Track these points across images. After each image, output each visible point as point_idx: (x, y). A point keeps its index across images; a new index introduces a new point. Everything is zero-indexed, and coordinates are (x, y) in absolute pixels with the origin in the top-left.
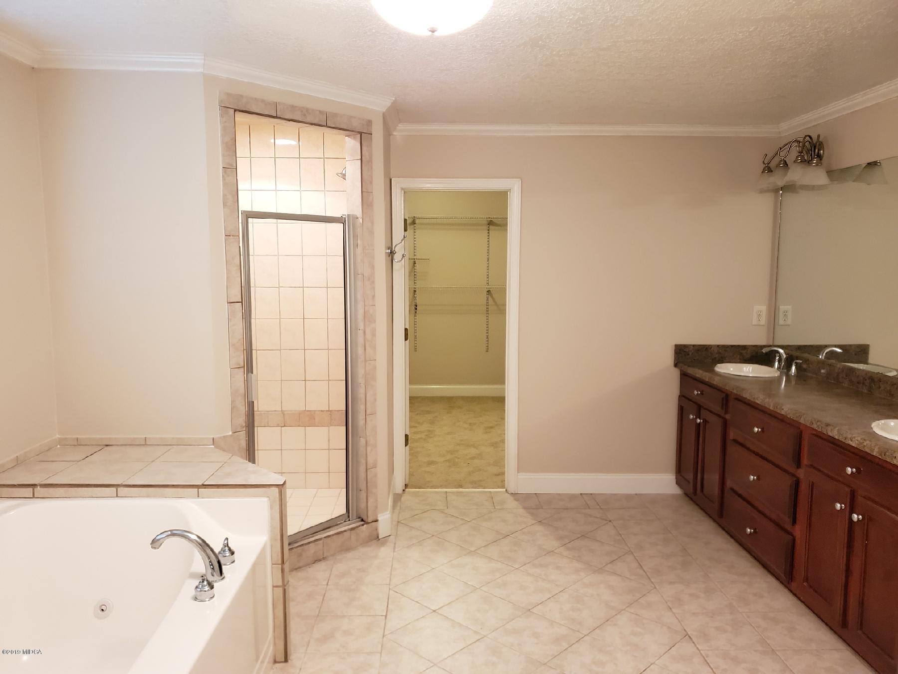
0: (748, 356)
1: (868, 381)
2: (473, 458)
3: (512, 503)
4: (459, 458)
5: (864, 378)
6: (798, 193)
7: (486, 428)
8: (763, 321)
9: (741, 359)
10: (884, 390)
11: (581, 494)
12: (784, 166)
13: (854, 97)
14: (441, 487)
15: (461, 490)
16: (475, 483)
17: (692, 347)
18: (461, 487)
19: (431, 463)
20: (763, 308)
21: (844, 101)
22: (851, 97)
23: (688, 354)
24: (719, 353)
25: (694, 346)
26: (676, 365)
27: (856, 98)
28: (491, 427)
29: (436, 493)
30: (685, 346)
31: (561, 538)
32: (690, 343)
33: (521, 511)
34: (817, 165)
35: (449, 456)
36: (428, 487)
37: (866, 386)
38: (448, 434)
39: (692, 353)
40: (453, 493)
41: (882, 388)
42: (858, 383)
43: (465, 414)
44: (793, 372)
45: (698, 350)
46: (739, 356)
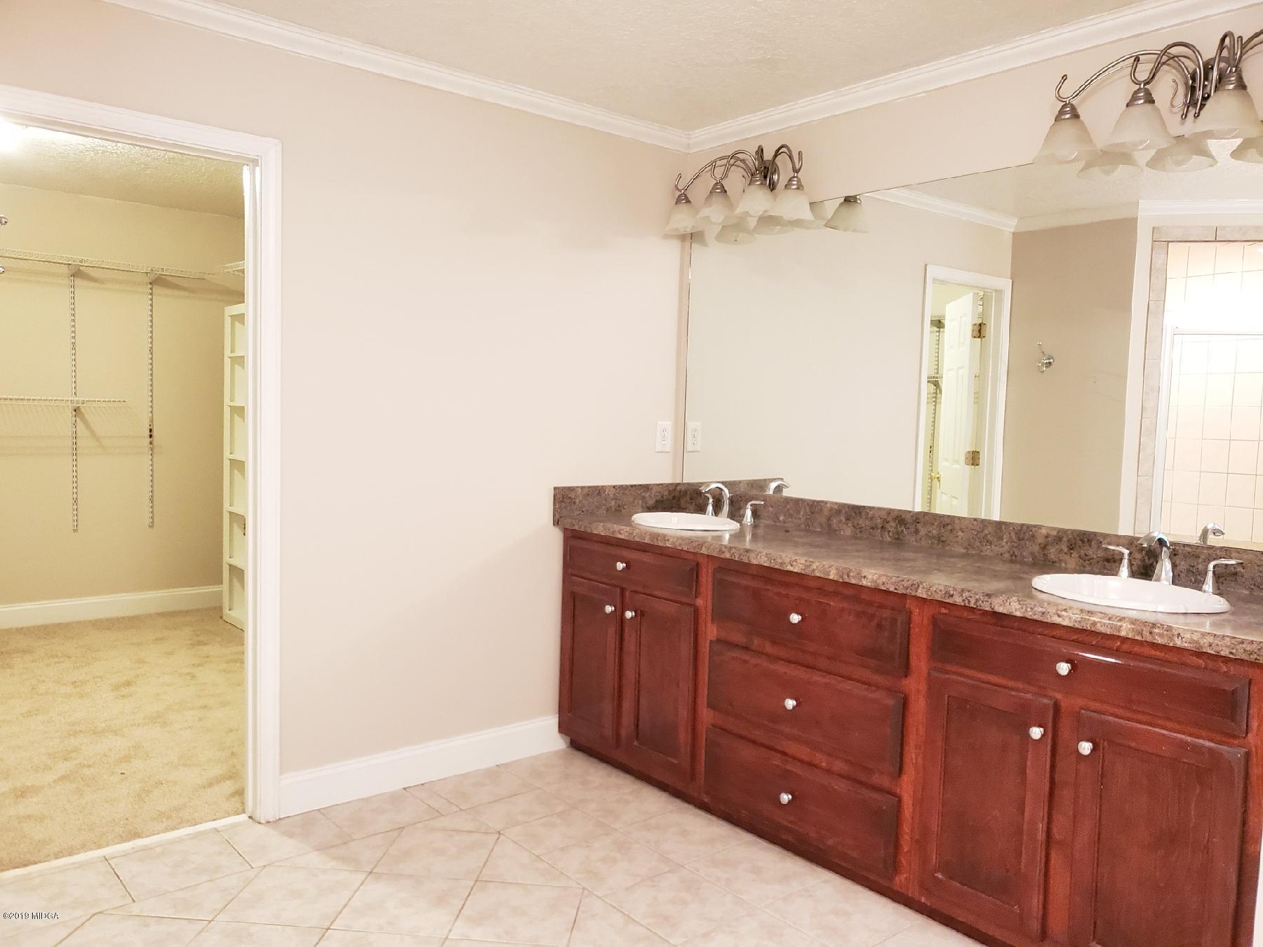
0: (651, 502)
1: (893, 524)
2: (127, 759)
3: (282, 847)
4: (89, 766)
5: (885, 520)
6: (706, 246)
7: (116, 688)
8: (668, 445)
9: (642, 507)
10: (927, 535)
11: (404, 789)
12: (722, 192)
13: (852, 89)
14: (84, 847)
15: (139, 842)
16: (169, 817)
17: (580, 490)
18: (137, 835)
19: (22, 793)
20: (668, 424)
21: (829, 95)
22: (843, 89)
23: (574, 503)
24: (615, 499)
25: (582, 488)
26: (556, 523)
27: (853, 90)
28: (128, 684)
29: (80, 866)
30: (571, 489)
31: (441, 900)
32: (576, 485)
33: (314, 859)
34: (798, 188)
35: (63, 768)
36: (47, 859)
37: (889, 532)
38: (29, 714)
39: (580, 501)
40: (126, 855)
41: (923, 532)
42: (872, 528)
43: (48, 665)
44: (749, 520)
45: (588, 495)
46: (640, 502)
